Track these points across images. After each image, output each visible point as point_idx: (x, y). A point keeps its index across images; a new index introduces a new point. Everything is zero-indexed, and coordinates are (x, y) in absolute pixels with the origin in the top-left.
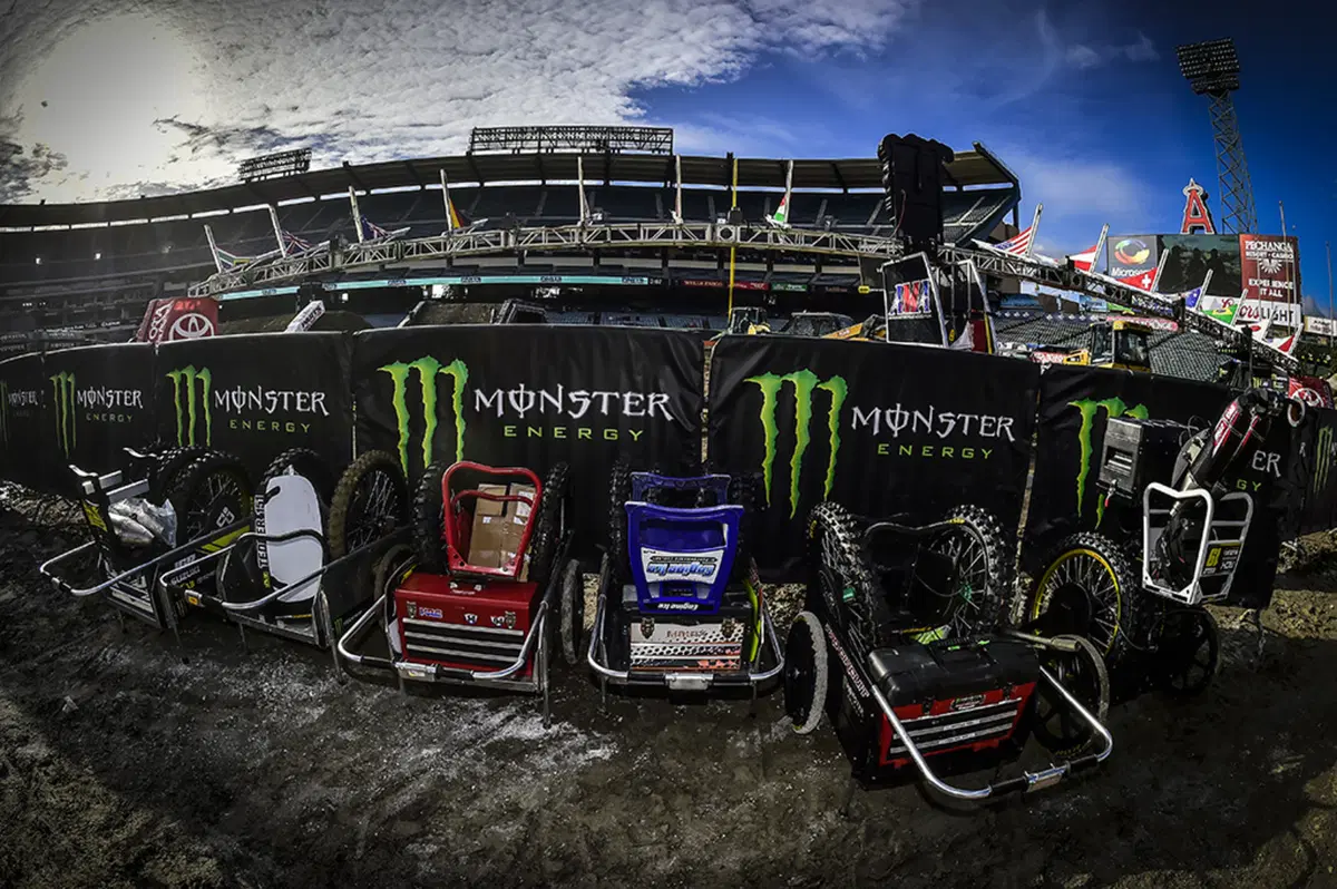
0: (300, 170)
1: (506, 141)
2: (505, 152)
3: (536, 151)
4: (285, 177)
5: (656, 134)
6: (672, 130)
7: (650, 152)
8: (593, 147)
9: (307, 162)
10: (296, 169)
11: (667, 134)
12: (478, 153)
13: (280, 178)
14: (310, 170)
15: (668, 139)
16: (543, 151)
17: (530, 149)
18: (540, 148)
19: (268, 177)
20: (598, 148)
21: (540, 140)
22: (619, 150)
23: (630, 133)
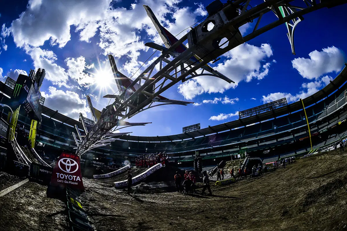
0: (198, 129)
1: (248, 113)
2: (248, 116)
3: (256, 114)
4: (194, 131)
5: (282, 101)
6: (285, 98)
7: (282, 106)
8: (269, 109)
9: (200, 127)
10: (197, 129)
11: (285, 100)
12: (242, 118)
13: (193, 131)
14: (201, 129)
15: (285, 101)
16: (257, 114)
17: (254, 114)
18: (256, 113)
19: (190, 131)
20: (270, 109)
21: (256, 111)
22: (275, 108)
23: (276, 102)
